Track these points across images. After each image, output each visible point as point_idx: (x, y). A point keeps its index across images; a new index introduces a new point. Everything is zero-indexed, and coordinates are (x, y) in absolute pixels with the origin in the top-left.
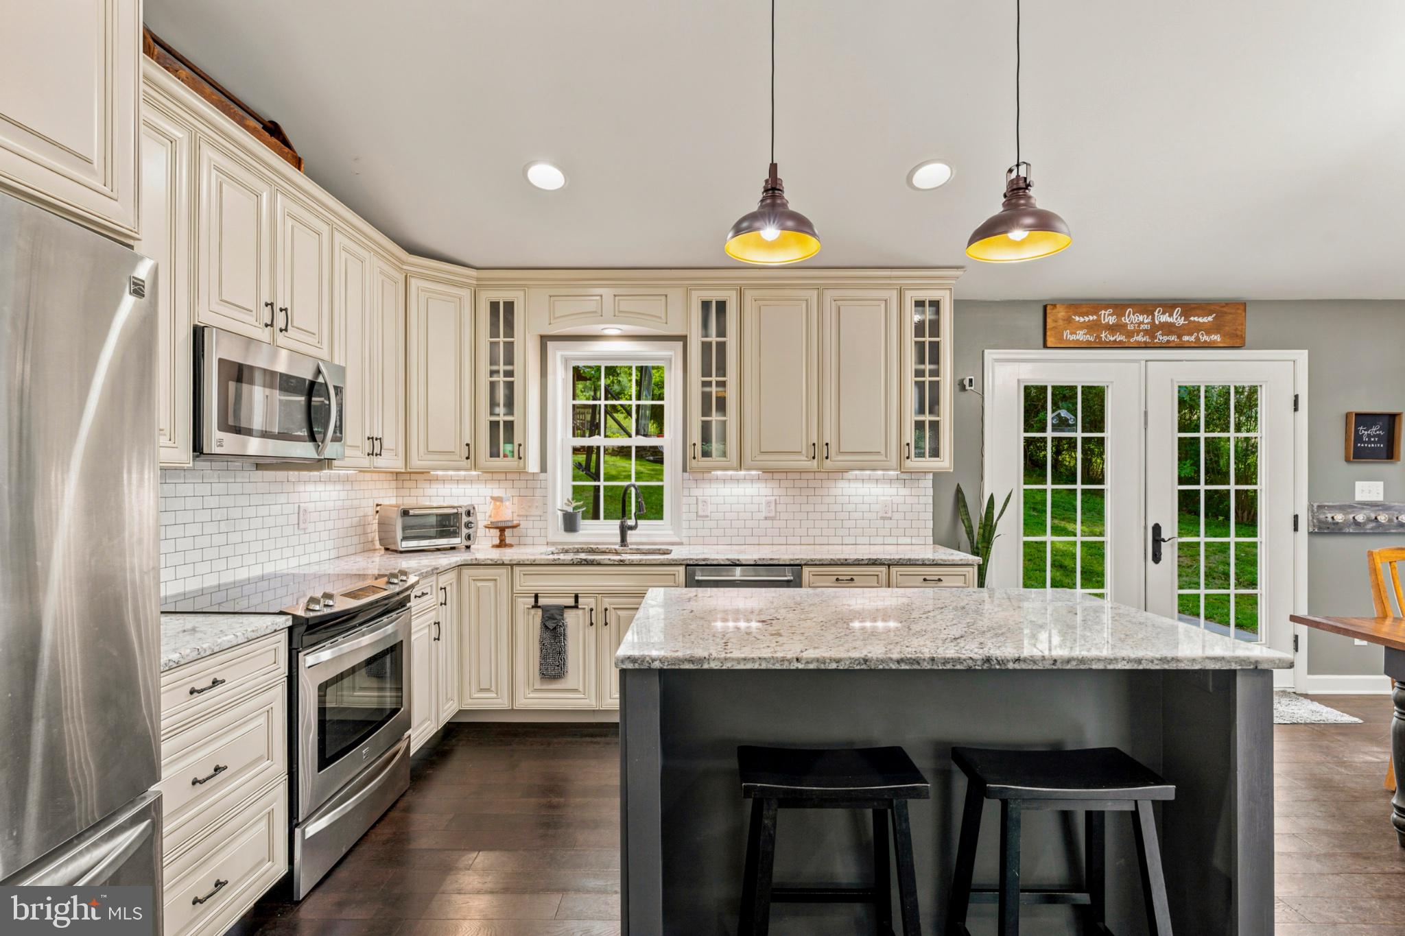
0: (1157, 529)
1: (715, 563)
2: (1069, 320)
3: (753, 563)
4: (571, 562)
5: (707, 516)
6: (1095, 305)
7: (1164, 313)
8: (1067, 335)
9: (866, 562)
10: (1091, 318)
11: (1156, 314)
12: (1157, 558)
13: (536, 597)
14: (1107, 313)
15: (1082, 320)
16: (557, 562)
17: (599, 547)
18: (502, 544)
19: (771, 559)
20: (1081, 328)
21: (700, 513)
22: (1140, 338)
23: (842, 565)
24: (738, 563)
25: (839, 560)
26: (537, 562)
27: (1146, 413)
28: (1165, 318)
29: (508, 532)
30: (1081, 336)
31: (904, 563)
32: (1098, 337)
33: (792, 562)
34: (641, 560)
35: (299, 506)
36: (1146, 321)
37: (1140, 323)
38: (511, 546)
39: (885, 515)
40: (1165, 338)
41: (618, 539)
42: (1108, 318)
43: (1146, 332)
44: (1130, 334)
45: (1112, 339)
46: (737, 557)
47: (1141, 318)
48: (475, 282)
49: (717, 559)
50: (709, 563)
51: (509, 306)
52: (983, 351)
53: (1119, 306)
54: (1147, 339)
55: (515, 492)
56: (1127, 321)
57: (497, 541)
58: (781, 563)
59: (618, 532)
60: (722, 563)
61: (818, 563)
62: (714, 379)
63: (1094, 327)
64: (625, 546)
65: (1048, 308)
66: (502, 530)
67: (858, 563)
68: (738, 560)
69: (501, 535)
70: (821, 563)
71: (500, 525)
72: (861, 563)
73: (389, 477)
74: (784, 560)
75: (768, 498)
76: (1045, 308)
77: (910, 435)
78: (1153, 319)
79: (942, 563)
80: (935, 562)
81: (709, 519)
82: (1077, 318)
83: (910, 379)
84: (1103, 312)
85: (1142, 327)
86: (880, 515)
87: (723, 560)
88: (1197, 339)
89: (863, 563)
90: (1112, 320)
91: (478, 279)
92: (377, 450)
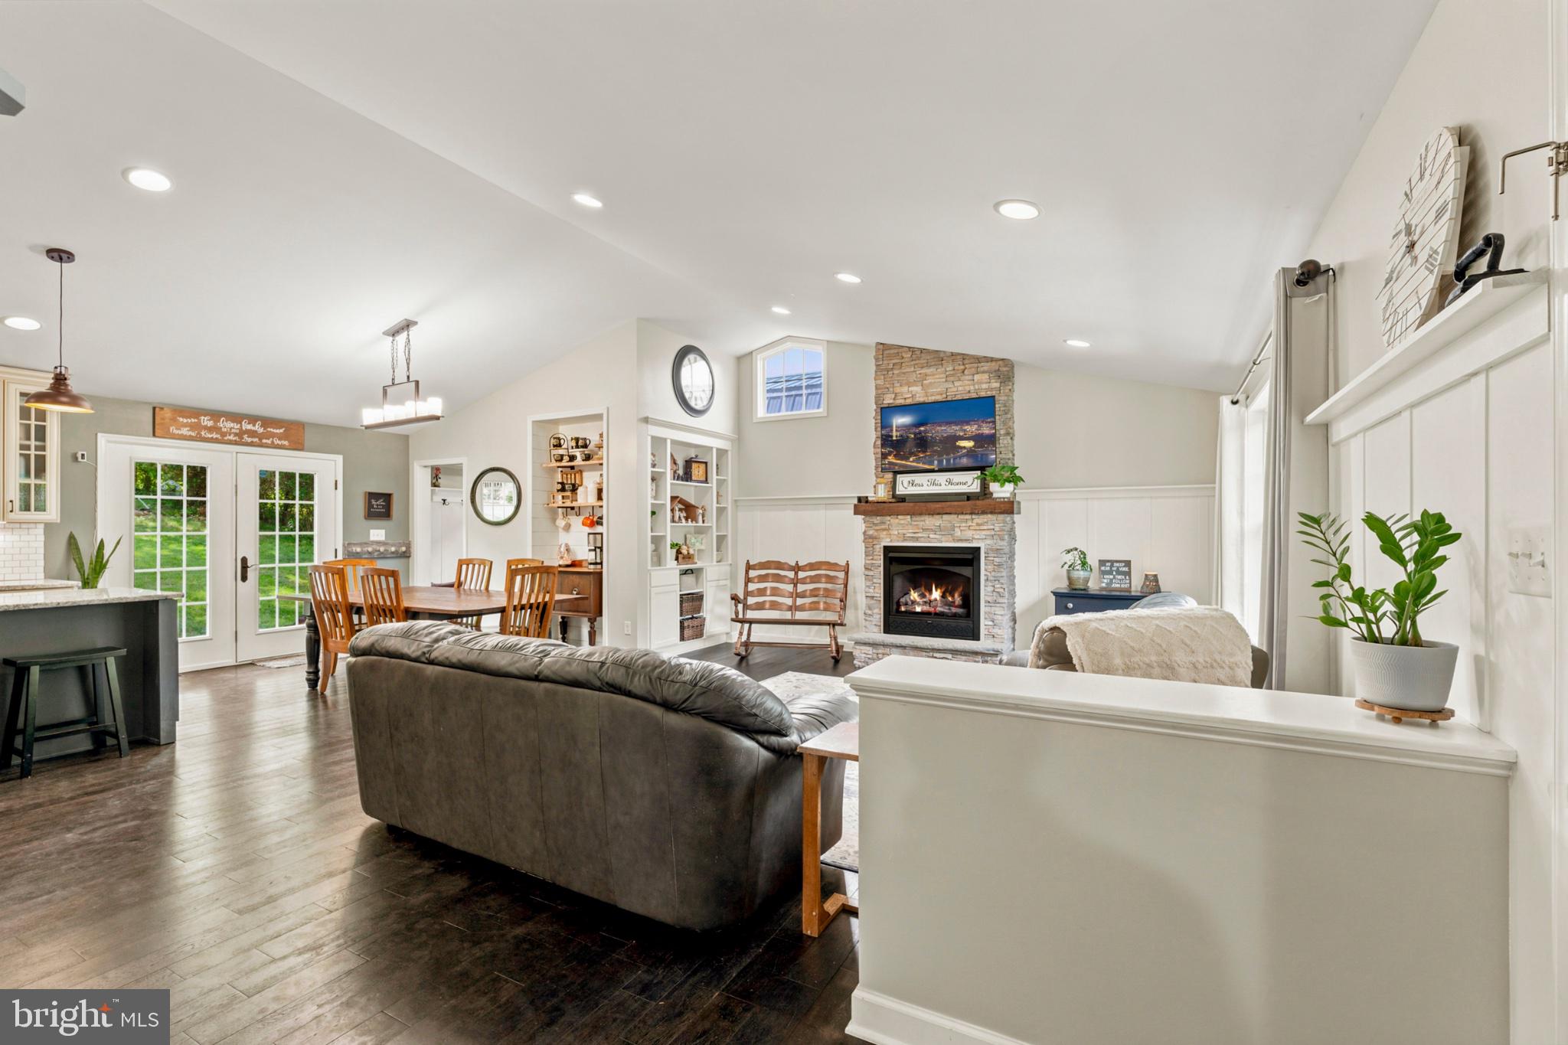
0: (244, 560)
2: (174, 420)
6: (197, 412)
7: (249, 423)
8: (173, 429)
10: (193, 420)
11: (243, 423)
12: (244, 578)
14: (206, 418)
15: (185, 421)
20: (186, 426)
22: (231, 437)
27: (236, 486)
28: (250, 427)
30: (185, 431)
32: (199, 433)
36: (236, 427)
37: (231, 429)
40: (249, 440)
42: (206, 421)
43: (236, 434)
44: (223, 434)
45: (210, 436)
47: (232, 425)
52: (96, 434)
53: (216, 415)
54: (236, 438)
56: (222, 426)
63: (192, 427)
65: (157, 409)
76: (154, 409)
77: (14, 495)
78: (241, 426)
82: (181, 419)
83: (15, 452)
84: (202, 418)
85: (233, 431)
88: (273, 442)
90: (210, 424)
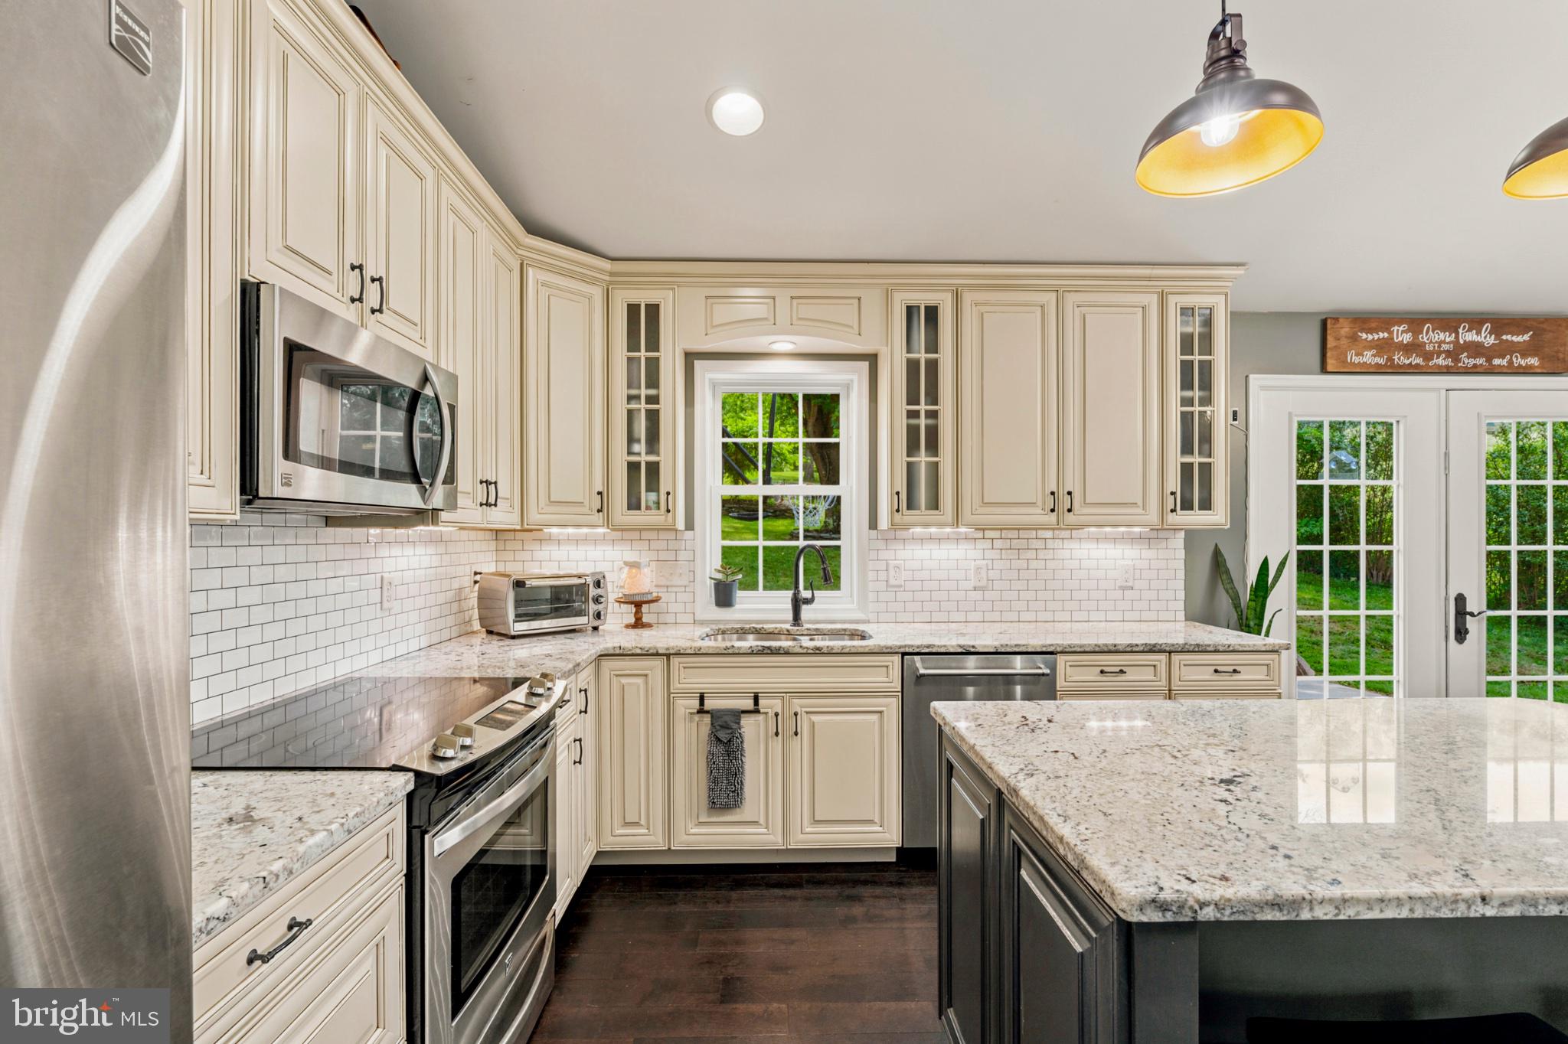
0: (1460, 600)
1: (943, 650)
2: (1354, 338)
3: (992, 650)
4: (749, 651)
5: (901, 586)
6: (1385, 320)
7: (1470, 330)
8: (1352, 357)
9: (1142, 649)
10: (1381, 335)
11: (1461, 331)
12: (1461, 634)
13: (702, 698)
14: (1401, 329)
15: (1370, 337)
16: (730, 651)
17: (765, 626)
18: (638, 624)
19: (1016, 645)
20: (1370, 348)
21: (892, 582)
22: (1441, 361)
23: (1110, 652)
24: (972, 650)
25: (1106, 645)
26: (702, 651)
27: (1447, 455)
28: (1470, 336)
29: (645, 608)
30: (1369, 357)
31: (1191, 649)
32: (1390, 359)
33: (1044, 649)
34: (843, 647)
35: (382, 577)
36: (1448, 340)
37: (1440, 343)
38: (649, 626)
39: (1125, 584)
40: (1472, 362)
41: (790, 616)
42: (1401, 335)
43: (1448, 354)
44: (1428, 356)
45: (1407, 362)
46: (972, 643)
47: (1442, 336)
48: (607, 278)
49: (945, 646)
50: (934, 650)
51: (653, 310)
52: (1247, 377)
53: (1416, 321)
54: (1449, 362)
55: (653, 555)
56: (1425, 340)
57: (632, 620)
58: (1030, 650)
59: (789, 606)
60: (952, 650)
61: (1079, 650)
62: (923, 407)
63: (1382, 347)
64: (799, 625)
65: (1329, 322)
66: (638, 605)
67: (1131, 650)
68: (973, 647)
69: (636, 613)
70: (1082, 650)
71: (638, 599)
72: (1135, 649)
73: (488, 535)
74: (1033, 647)
75: (978, 562)
76: (1324, 324)
77: (1174, 483)
78: (1457, 337)
79: (1241, 649)
80: (1231, 648)
81: (902, 589)
82: (1364, 336)
83: (1175, 411)
84: (1396, 328)
85: (1445, 347)
86: (1118, 584)
87: (953, 647)
88: (1511, 363)
89: (1137, 649)
90: (1407, 338)
91: (612, 274)
92: (492, 500)
